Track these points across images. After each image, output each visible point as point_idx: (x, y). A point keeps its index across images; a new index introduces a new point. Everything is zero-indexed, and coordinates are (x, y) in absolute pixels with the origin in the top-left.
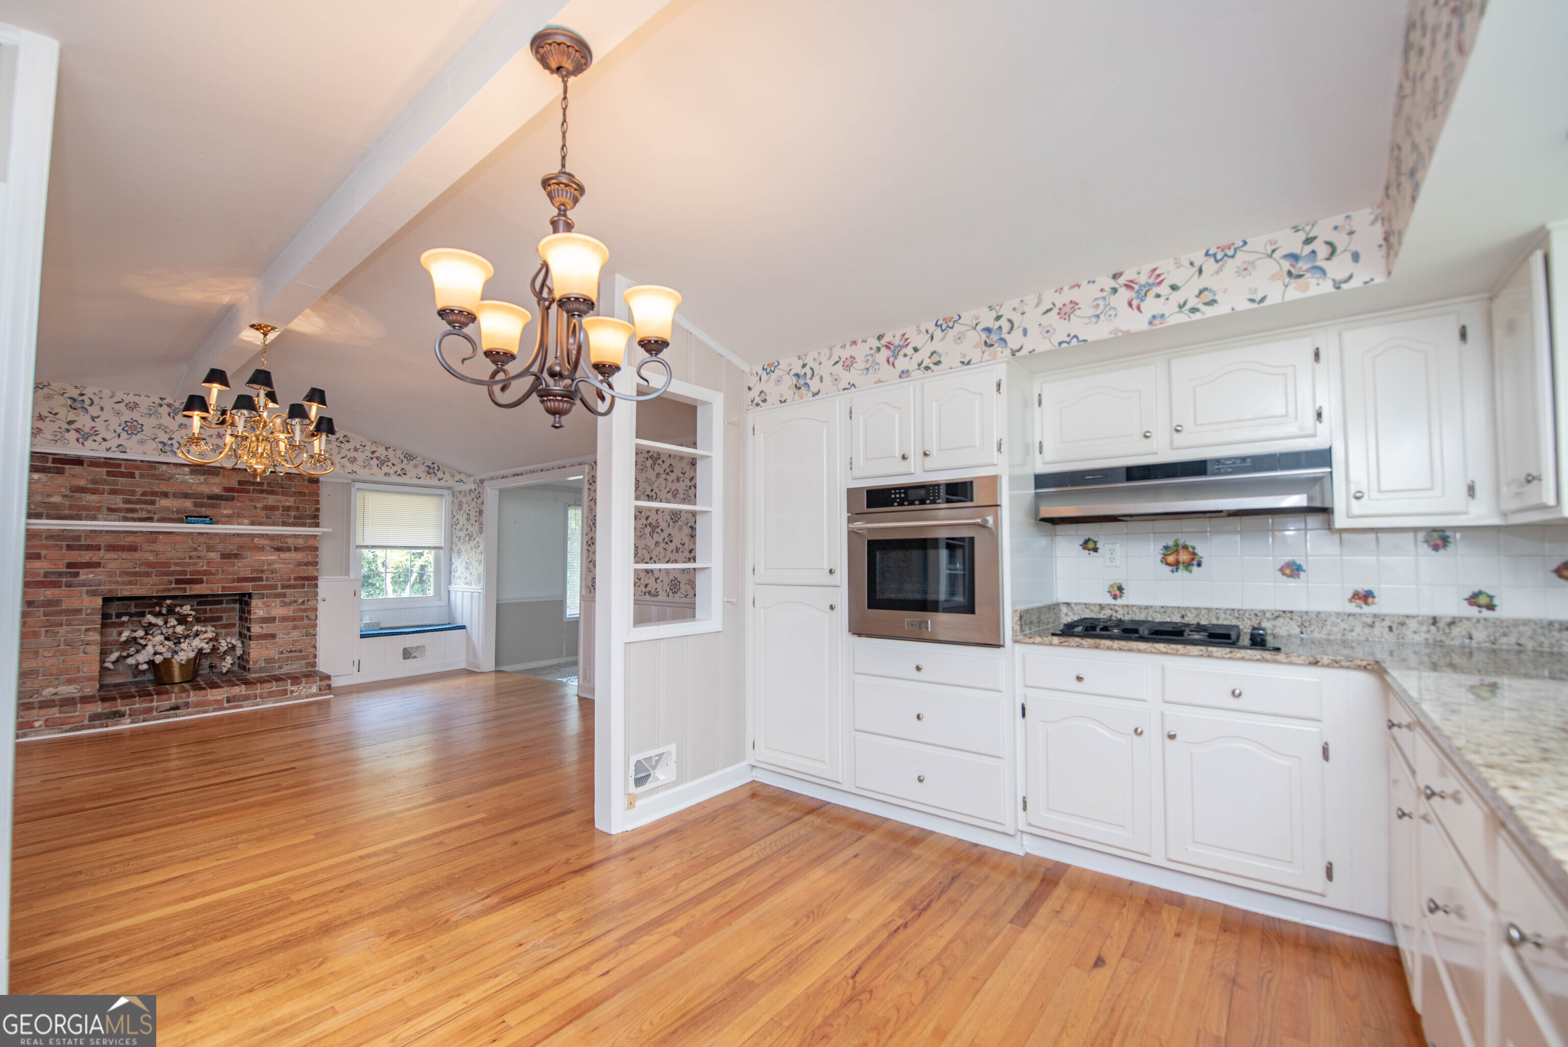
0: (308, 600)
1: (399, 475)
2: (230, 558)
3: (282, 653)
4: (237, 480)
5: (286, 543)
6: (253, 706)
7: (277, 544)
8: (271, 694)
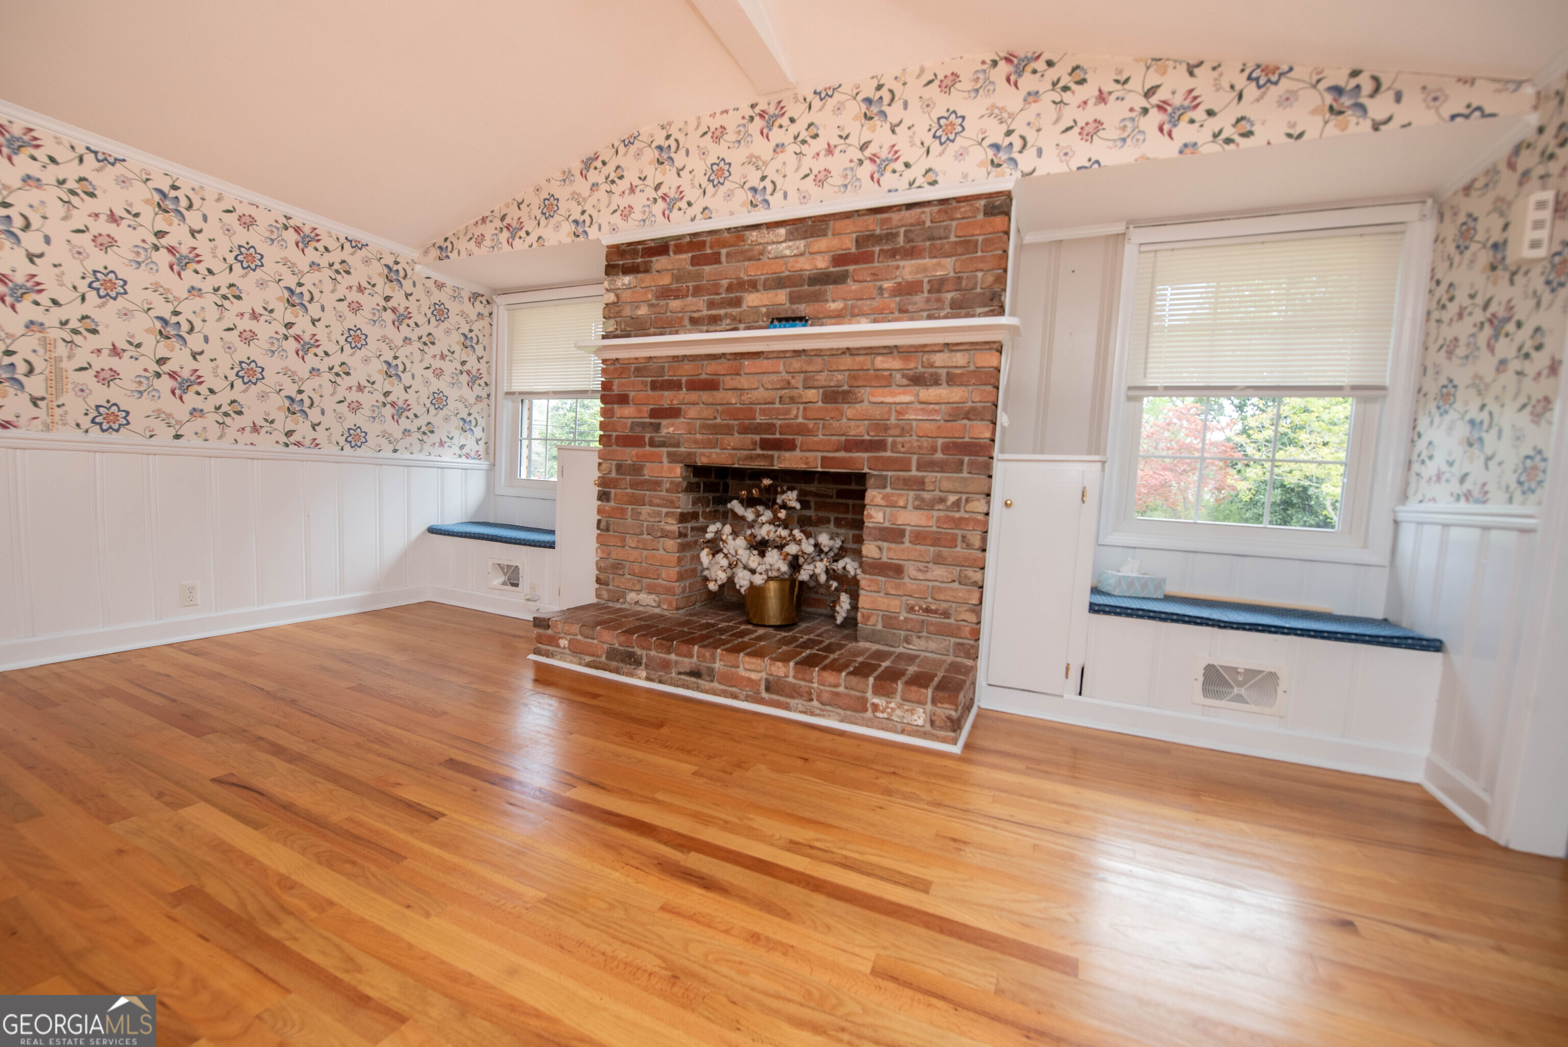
0: (967, 500)
1: (1228, 141)
2: (836, 402)
3: (911, 609)
4: (854, 236)
5: (932, 366)
6: (805, 713)
7: (916, 365)
8: (833, 702)
